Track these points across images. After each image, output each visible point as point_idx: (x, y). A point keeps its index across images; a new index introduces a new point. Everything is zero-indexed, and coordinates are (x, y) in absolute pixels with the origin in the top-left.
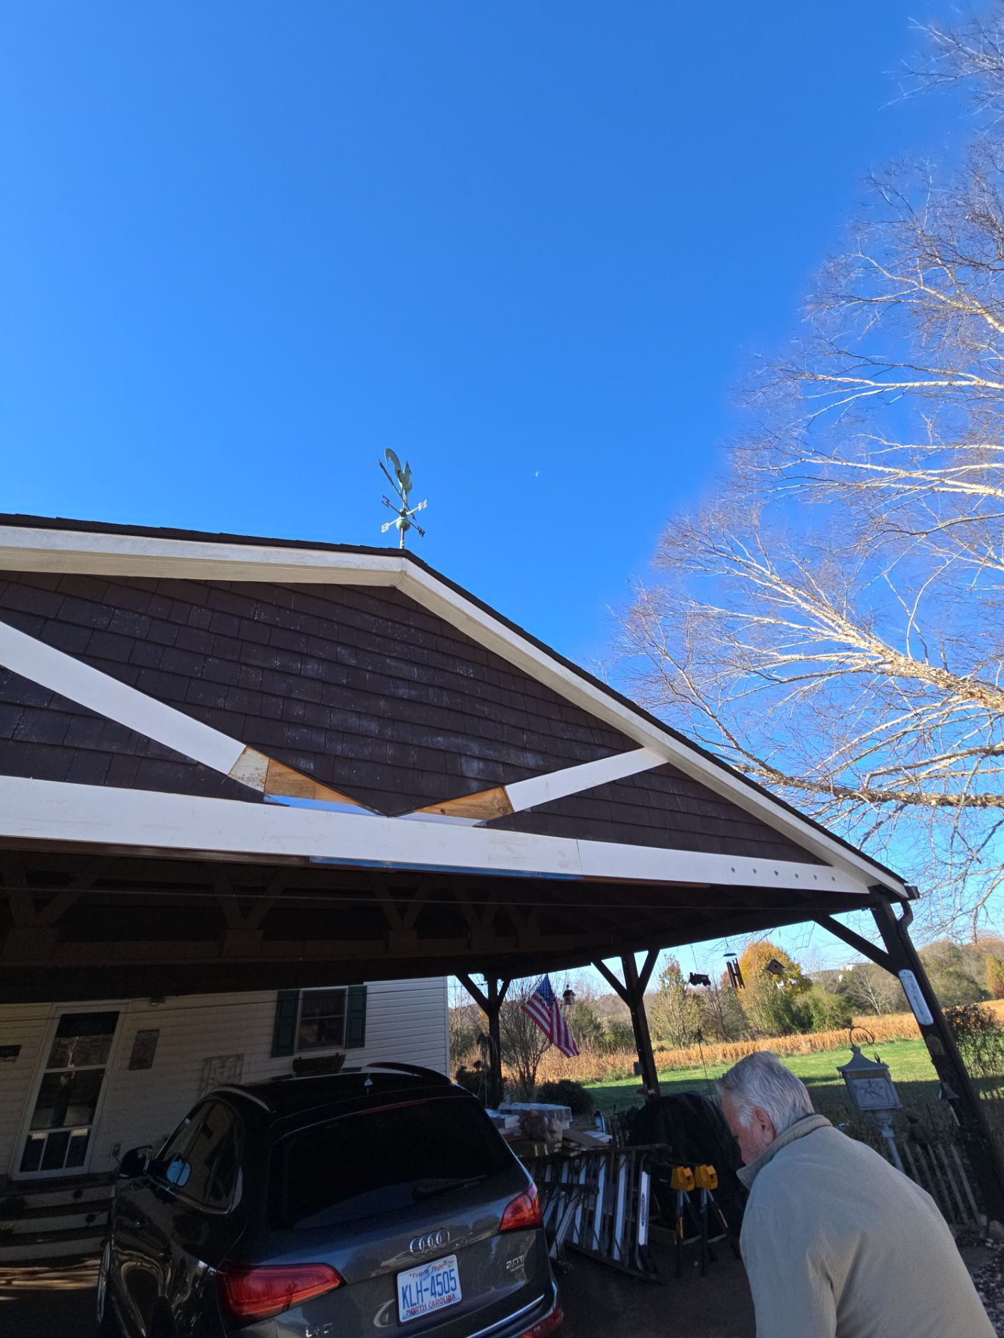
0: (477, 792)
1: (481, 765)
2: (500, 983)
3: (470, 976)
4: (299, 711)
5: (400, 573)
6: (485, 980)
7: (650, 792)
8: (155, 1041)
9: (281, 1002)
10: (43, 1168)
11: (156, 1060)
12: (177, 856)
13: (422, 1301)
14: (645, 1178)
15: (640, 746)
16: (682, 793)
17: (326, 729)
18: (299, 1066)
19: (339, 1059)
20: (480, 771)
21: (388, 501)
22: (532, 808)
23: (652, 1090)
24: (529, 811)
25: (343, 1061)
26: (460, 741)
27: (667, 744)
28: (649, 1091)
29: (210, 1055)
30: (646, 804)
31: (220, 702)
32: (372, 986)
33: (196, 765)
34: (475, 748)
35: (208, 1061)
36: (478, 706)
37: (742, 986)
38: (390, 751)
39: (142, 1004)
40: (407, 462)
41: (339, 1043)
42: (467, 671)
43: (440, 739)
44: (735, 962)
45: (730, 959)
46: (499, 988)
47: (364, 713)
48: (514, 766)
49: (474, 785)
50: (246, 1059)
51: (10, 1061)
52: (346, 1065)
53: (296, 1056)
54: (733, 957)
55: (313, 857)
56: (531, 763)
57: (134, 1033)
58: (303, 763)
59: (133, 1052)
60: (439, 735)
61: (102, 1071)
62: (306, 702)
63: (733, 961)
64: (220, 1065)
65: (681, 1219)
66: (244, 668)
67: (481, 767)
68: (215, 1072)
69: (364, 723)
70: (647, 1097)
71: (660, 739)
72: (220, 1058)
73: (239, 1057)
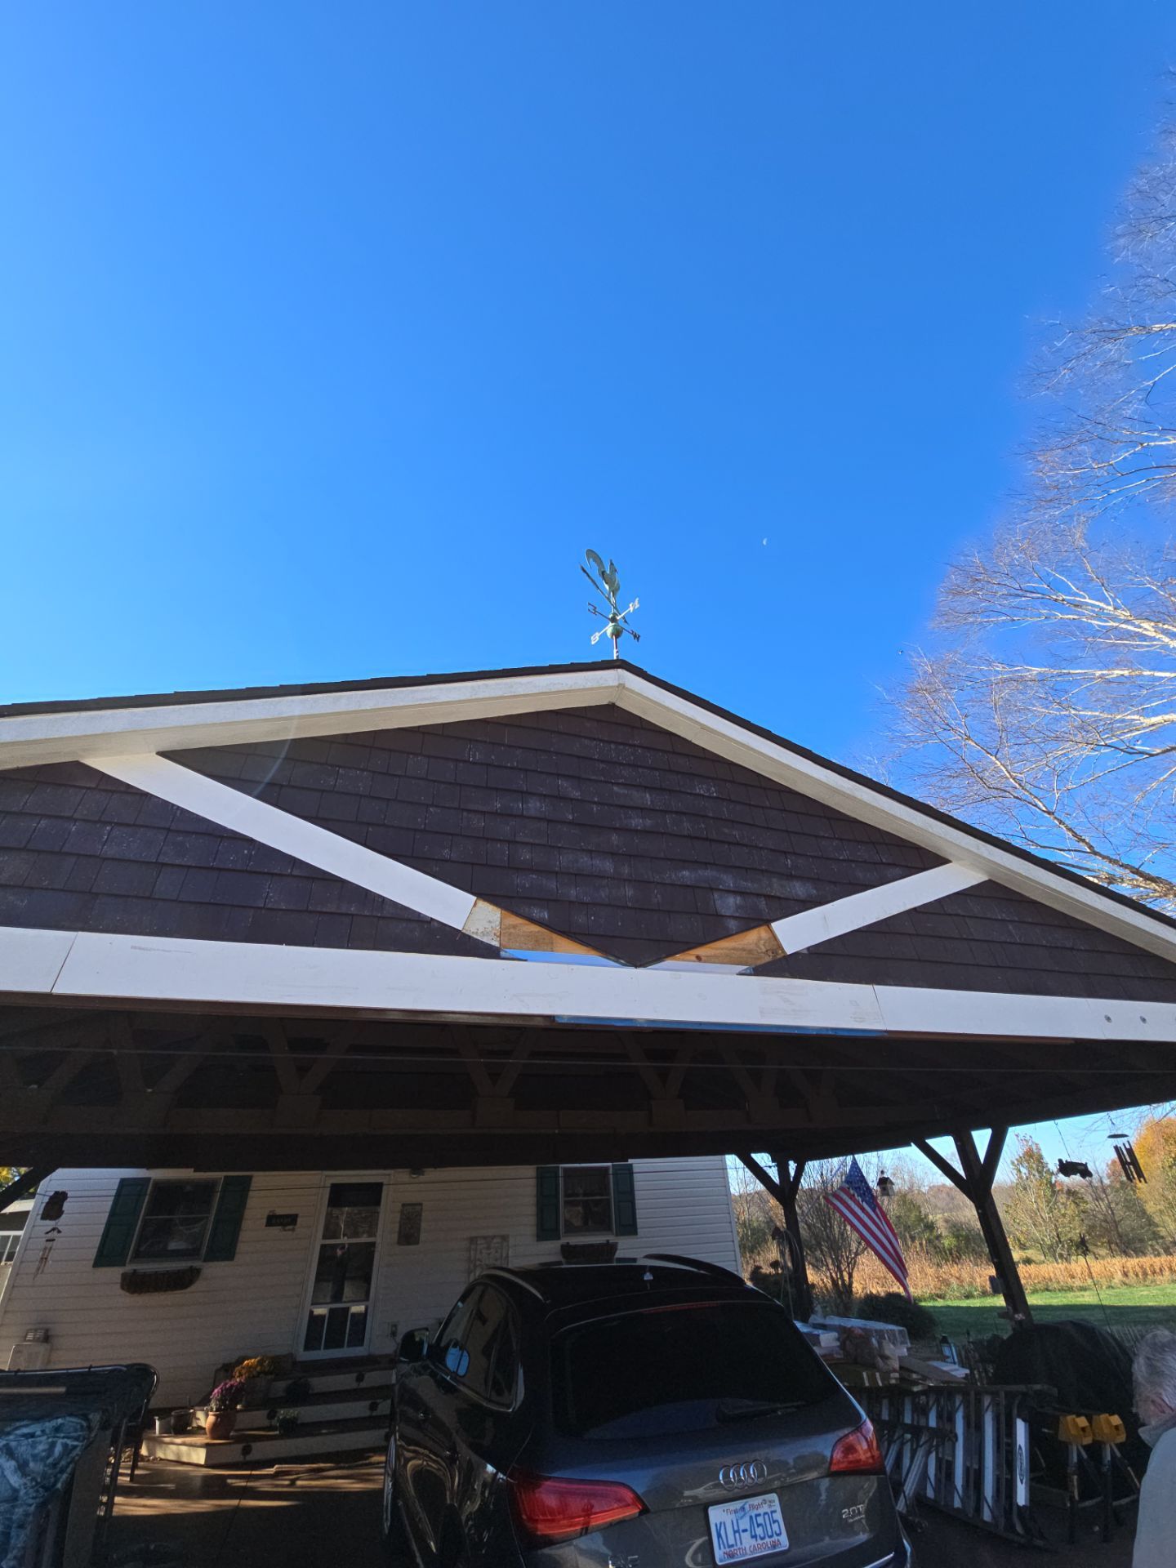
0: (737, 933)
1: (739, 900)
2: (792, 1166)
3: (754, 1156)
4: (525, 855)
5: (618, 687)
6: (773, 1161)
7: (967, 920)
8: (419, 1214)
9: (541, 1178)
10: (327, 1347)
11: (423, 1236)
12: (422, 1018)
13: (741, 1544)
14: (1021, 1428)
15: (946, 861)
16: (1016, 919)
17: (557, 873)
18: (567, 1251)
19: (611, 1248)
20: (738, 907)
21: (595, 608)
22: (808, 948)
23: (1020, 1315)
24: (806, 952)
25: (616, 1250)
26: (708, 873)
27: (986, 855)
28: (1016, 1316)
29: (474, 1234)
30: (965, 936)
31: (446, 853)
32: (639, 1164)
33: (430, 922)
34: (729, 881)
35: (473, 1240)
36: (726, 831)
37: (1142, 1179)
38: (630, 892)
39: (403, 1175)
40: (611, 561)
41: (608, 1229)
42: (708, 790)
43: (686, 873)
44: (1128, 1147)
45: (1119, 1142)
46: (792, 1173)
47: (595, 851)
48: (779, 898)
49: (732, 924)
50: (512, 1241)
51: (289, 1230)
52: (619, 1254)
53: (564, 1241)
54: (1124, 1140)
55: (559, 1016)
56: (800, 893)
57: (399, 1207)
58: (536, 913)
59: (400, 1227)
60: (684, 868)
61: (373, 1244)
62: (532, 844)
63: (1124, 1145)
64: (485, 1246)
65: (1075, 1477)
66: (465, 814)
67: (738, 902)
68: (481, 1253)
69: (597, 862)
70: (1014, 1323)
71: (976, 851)
72: (485, 1238)
73: (504, 1238)
